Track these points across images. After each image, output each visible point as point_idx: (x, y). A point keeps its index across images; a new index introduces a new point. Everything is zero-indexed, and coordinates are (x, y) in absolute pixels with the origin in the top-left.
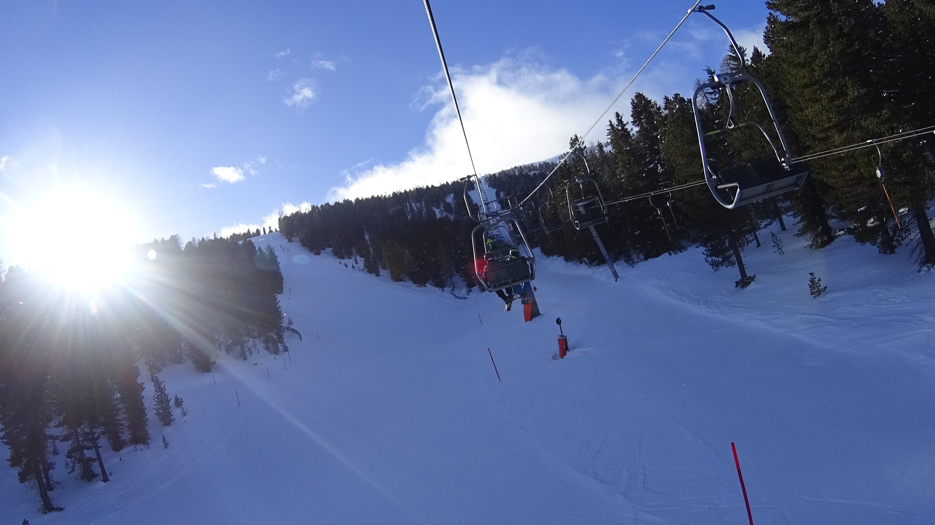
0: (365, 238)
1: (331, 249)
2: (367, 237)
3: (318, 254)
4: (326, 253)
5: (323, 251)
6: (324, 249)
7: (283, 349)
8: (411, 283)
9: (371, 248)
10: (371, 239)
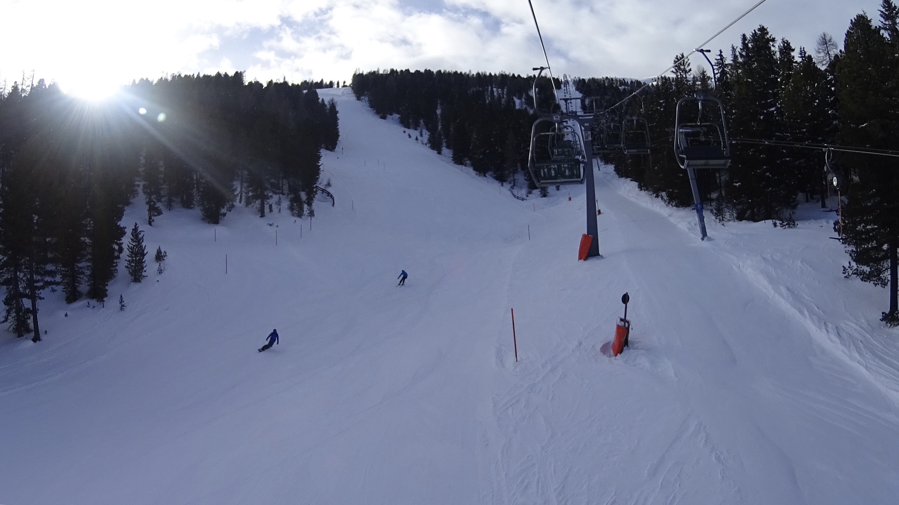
0: (436, 113)
1: (398, 116)
2: (439, 112)
3: (384, 117)
4: (392, 119)
5: (390, 116)
6: (391, 114)
7: (308, 213)
8: (471, 170)
9: (440, 124)
10: (442, 114)
